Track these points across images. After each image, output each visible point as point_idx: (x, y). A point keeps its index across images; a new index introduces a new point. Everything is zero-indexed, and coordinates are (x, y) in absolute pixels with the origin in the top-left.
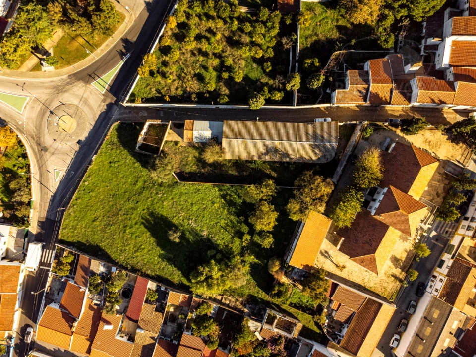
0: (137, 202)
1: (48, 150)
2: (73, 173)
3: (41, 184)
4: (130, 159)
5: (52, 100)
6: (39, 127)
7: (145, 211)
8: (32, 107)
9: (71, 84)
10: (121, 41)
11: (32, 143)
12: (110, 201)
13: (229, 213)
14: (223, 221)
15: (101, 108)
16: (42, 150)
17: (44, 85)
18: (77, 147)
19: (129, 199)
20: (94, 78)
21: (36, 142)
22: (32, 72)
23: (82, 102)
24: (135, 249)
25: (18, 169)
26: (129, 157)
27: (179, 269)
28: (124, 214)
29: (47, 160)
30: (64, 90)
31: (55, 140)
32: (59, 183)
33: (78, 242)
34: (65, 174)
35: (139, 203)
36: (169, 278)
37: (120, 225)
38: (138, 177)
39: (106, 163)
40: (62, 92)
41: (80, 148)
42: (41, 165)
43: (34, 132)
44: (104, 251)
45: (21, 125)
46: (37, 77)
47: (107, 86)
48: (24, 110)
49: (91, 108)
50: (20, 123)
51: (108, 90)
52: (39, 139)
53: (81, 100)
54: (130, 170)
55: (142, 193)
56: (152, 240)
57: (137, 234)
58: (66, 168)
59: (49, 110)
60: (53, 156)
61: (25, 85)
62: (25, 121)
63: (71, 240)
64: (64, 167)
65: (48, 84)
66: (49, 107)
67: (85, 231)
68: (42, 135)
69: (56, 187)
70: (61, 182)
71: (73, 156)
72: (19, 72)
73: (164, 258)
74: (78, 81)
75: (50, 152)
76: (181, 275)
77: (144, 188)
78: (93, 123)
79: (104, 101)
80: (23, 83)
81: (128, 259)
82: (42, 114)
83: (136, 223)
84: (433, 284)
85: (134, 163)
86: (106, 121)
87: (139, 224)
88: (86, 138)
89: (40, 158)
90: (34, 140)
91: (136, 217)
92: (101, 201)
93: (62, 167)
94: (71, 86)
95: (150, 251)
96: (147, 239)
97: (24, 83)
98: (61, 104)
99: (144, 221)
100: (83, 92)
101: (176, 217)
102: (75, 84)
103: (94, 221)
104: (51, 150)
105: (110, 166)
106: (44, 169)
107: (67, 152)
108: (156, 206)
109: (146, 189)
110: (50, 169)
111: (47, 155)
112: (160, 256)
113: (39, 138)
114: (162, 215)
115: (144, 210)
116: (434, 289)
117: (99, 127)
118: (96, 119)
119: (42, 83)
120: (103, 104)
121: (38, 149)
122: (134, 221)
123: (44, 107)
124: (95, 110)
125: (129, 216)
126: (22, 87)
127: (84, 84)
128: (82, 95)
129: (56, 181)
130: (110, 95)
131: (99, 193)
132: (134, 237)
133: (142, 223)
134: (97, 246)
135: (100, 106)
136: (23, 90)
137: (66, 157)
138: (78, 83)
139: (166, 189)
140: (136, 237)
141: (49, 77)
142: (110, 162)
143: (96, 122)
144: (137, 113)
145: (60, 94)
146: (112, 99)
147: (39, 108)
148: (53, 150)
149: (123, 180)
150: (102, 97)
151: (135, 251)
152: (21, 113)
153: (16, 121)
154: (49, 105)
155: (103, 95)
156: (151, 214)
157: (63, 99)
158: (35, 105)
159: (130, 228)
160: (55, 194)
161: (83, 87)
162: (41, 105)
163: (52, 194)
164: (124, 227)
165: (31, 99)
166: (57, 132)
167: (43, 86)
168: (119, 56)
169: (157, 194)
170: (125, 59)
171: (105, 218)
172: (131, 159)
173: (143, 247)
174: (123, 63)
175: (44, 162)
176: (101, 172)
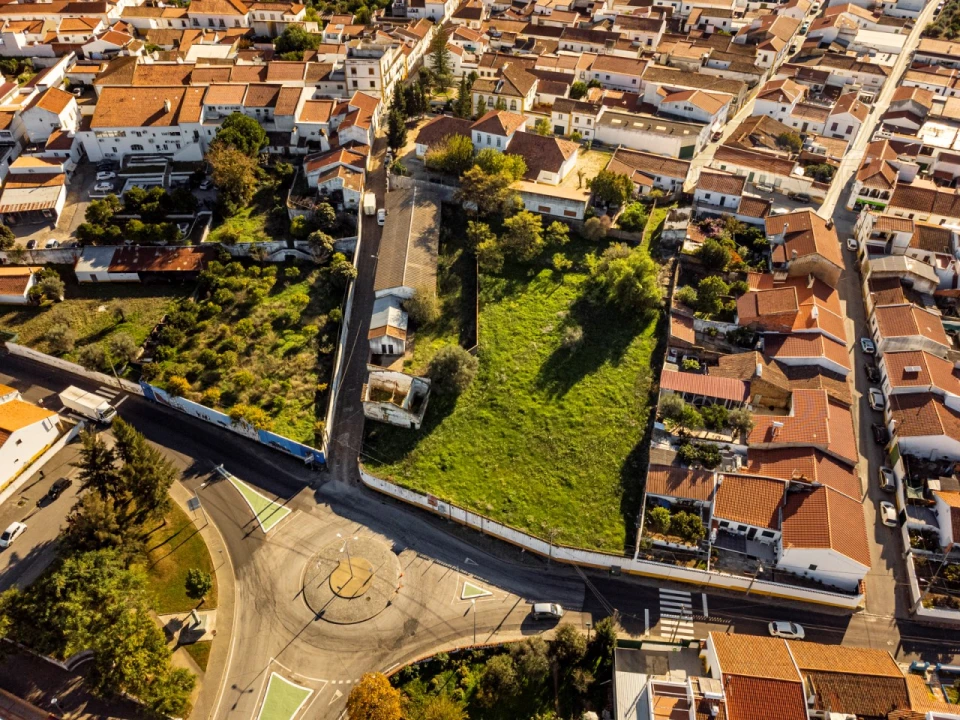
0: (521, 411)
1: (414, 617)
2: (467, 559)
3: (499, 628)
4: (437, 436)
5: (290, 616)
6: (355, 644)
7: (535, 396)
8: (301, 664)
9: (257, 573)
10: (187, 481)
11: (395, 659)
12: (524, 460)
13: (524, 291)
14: (539, 296)
15: (322, 513)
16: (413, 634)
17: (246, 636)
18: (409, 555)
19: (516, 427)
20: (254, 528)
21: (392, 649)
22: (208, 668)
23: (304, 551)
24: (611, 404)
25: (465, 687)
26: (432, 437)
27: (630, 339)
28: (547, 430)
29: (439, 617)
30: (269, 589)
31: (389, 604)
32: (494, 589)
33: (623, 511)
34: (472, 575)
35: (522, 407)
36: (650, 350)
37: (570, 435)
38: (472, 419)
39: (444, 476)
40: (273, 595)
41: (410, 548)
42: (453, 632)
43: (366, 656)
44: (628, 458)
45: (343, 691)
46: (224, 653)
47: (277, 504)
48: (306, 686)
49: (321, 532)
50: (339, 693)
51: (285, 501)
52: (385, 641)
53: (299, 553)
54: (457, 433)
55: (501, 406)
56: (587, 378)
57: (581, 403)
58: (459, 575)
59: (314, 622)
60: (428, 606)
61: (238, 686)
62: (334, 682)
63: (621, 529)
64: (455, 579)
65: (248, 626)
66: (305, 623)
67: (595, 501)
68: (373, 634)
69: (505, 594)
70: (491, 584)
71: (430, 562)
72: (201, 704)
73: (618, 359)
74: (253, 559)
75: (419, 613)
76: (640, 336)
77: (492, 405)
78: (356, 526)
79: (307, 509)
80: (231, 691)
81: (633, 413)
82: (320, 639)
83: (561, 407)
84: (584, 132)
85: (444, 428)
86: (353, 503)
87: (561, 403)
88: (389, 537)
89: (434, 635)
90: (385, 655)
91: (550, 410)
92: (526, 477)
93: (455, 583)
94: (262, 574)
95: (608, 381)
96: (589, 387)
97: (234, 687)
98: (301, 594)
99: (555, 397)
100: (281, 550)
101: (541, 351)
102: (259, 565)
103: (569, 485)
104: (412, 610)
105: (452, 467)
106: (461, 624)
107: (420, 575)
108: (525, 381)
109: (494, 402)
110: (461, 608)
111: (427, 619)
112: (615, 365)
113: (381, 641)
114: (541, 371)
115: (534, 400)
116: (589, 126)
117: (367, 514)
118: (347, 521)
119: (240, 642)
120: (314, 510)
121: (410, 643)
122: (558, 411)
123: (304, 635)
124: (326, 524)
125: (548, 421)
126: (242, 692)
127: (264, 547)
128: (287, 551)
129: (489, 593)
130: (298, 497)
131: (508, 483)
132: (588, 408)
133: (559, 398)
134: (623, 472)
135: (318, 516)
136: (251, 691)
137: (431, 577)
138: (257, 559)
139: (492, 370)
140: (587, 405)
141: (230, 621)
142: (443, 468)
143: (354, 520)
144: (342, 449)
145: (277, 598)
146: (306, 494)
147: (304, 647)
148: (414, 605)
149: (479, 442)
150: (300, 512)
151: (615, 402)
152: (312, 691)
153: (331, 707)
154: (300, 623)
155: (294, 510)
156: (540, 386)
157: (290, 592)
158: (297, 655)
159: (572, 416)
160: (522, 595)
161: (269, 549)
162: (297, 642)
163: (523, 601)
164: (572, 427)
165: (278, 669)
166: (369, 599)
167: (250, 638)
168: (217, 486)
169: (501, 382)
170: (226, 473)
171: (561, 465)
172: (437, 434)
173: (604, 391)
174: (233, 477)
175: (444, 626)
176: (464, 484)
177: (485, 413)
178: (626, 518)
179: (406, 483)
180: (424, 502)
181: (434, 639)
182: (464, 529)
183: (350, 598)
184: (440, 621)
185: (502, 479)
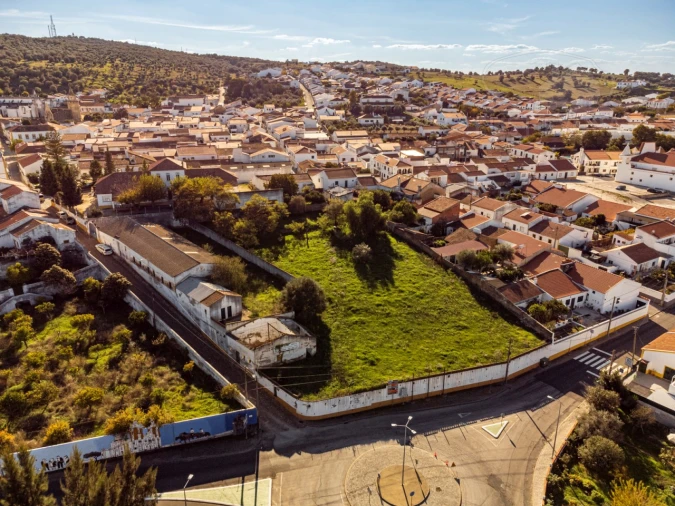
0: (379, 305)
1: (486, 474)
2: (460, 415)
3: (545, 438)
4: (338, 348)
7: (376, 293)
12: (419, 330)
15: (303, 461)
16: (505, 486)
18: (418, 440)
19: (388, 315)
23: (330, 499)
26: (336, 350)
29: (503, 460)
31: (458, 481)
32: (508, 417)
34: (478, 421)
35: (376, 303)
38: (350, 326)
39: (380, 368)
41: (413, 435)
47: (249, 484)
51: (254, 475)
54: (351, 339)
55: (361, 309)
56: (395, 272)
57: (410, 284)
60: (484, 460)
64: (473, 431)
67: (490, 327)
70: (497, 416)
71: (440, 433)
73: (398, 257)
75: (486, 469)
78: (348, 451)
79: (285, 468)
83: (402, 291)
85: (337, 341)
86: (321, 438)
87: (398, 289)
88: (385, 439)
91: (397, 296)
93: (478, 433)
96: (402, 275)
99: (391, 288)
103: (465, 328)
104: (479, 471)
105: (378, 360)
106: (521, 453)
107: (447, 446)
108: (358, 289)
109: (353, 309)
110: (506, 444)
111: (498, 468)
112: (400, 260)
114: (361, 280)
115: (378, 296)
117: (344, 437)
118: (335, 453)
120: (293, 464)
122: (402, 294)
124: (319, 467)
129: (505, 422)
130: (262, 465)
131: (428, 347)
132: (417, 285)
133: (393, 287)
135: (303, 466)
137: (456, 441)
142: (372, 364)
143: (340, 448)
146: (267, 458)
148: (474, 467)
149: (374, 336)
150: (281, 475)
155: (273, 477)
159: (414, 293)
160: (523, 409)
163: (530, 412)
164: (422, 298)
166: (439, 489)
175: (514, 463)
176: (400, 365)
177: (355, 318)
178: (517, 325)
179: (358, 387)
180: (383, 396)
181: (522, 477)
182: (428, 400)
183: (425, 500)
184: (507, 463)
185: (422, 347)
